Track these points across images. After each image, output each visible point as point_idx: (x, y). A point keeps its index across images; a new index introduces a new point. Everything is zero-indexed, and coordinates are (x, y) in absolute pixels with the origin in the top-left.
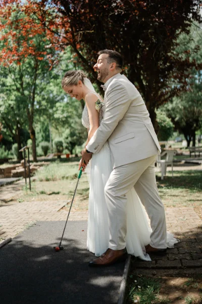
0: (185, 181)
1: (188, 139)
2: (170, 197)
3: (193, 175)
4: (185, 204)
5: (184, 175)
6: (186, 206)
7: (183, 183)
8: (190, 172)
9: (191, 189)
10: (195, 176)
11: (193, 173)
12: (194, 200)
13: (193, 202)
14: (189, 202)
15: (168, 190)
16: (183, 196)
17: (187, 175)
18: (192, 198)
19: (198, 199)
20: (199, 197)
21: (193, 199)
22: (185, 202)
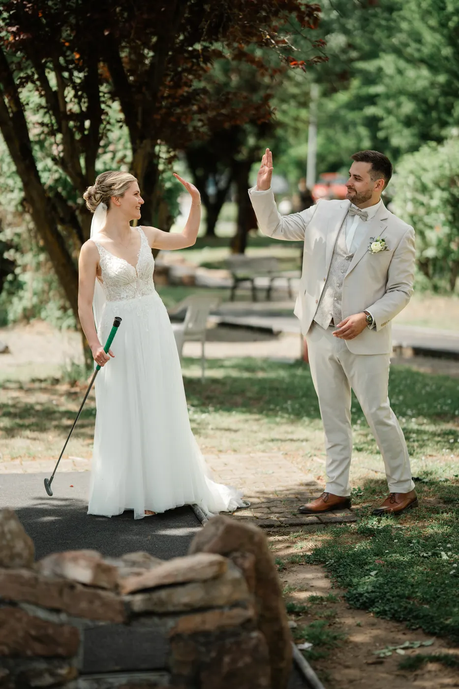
0: (242, 392)
1: (211, 190)
2: (219, 433)
3: (261, 375)
4: (261, 447)
5: (235, 374)
6: (264, 451)
7: (239, 399)
8: (249, 365)
9: (267, 416)
10: (272, 381)
11: (263, 369)
12: (282, 441)
13: (279, 443)
14: (271, 444)
15: (204, 416)
16: (252, 431)
17: (246, 375)
18: (274, 434)
19: (290, 437)
20: (292, 433)
21: (277, 437)
22: (262, 442)
